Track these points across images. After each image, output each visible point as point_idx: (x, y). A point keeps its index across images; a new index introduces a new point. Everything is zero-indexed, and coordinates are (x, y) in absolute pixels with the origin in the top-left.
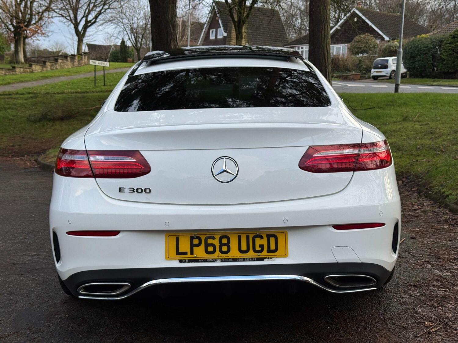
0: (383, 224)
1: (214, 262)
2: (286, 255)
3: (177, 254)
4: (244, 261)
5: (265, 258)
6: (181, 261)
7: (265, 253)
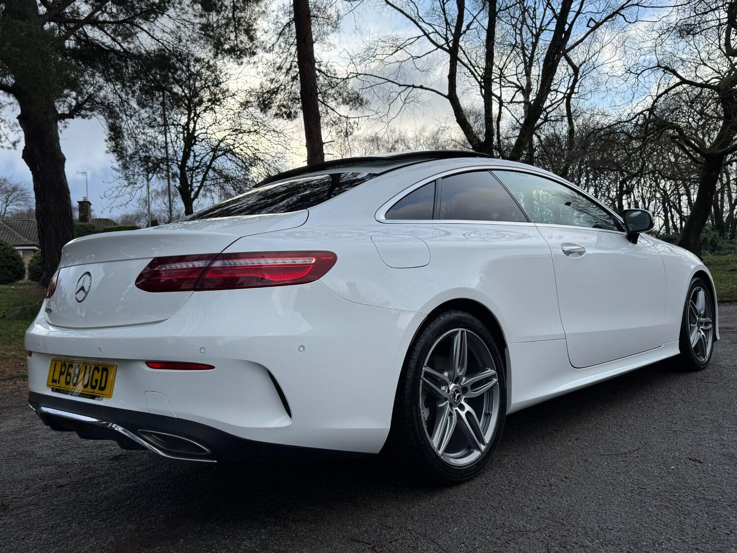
0: (213, 367)
1: (67, 394)
2: (109, 396)
3: (52, 382)
4: (83, 397)
5: (96, 396)
6: (53, 390)
7: (97, 390)
